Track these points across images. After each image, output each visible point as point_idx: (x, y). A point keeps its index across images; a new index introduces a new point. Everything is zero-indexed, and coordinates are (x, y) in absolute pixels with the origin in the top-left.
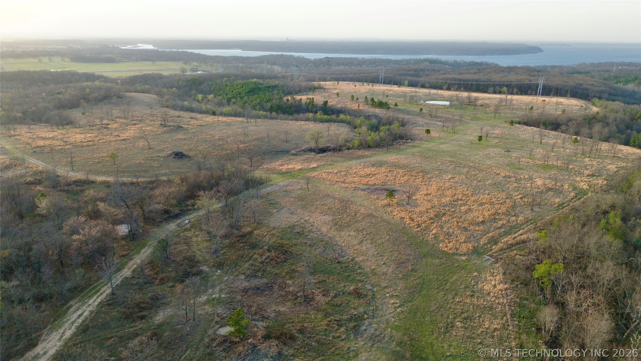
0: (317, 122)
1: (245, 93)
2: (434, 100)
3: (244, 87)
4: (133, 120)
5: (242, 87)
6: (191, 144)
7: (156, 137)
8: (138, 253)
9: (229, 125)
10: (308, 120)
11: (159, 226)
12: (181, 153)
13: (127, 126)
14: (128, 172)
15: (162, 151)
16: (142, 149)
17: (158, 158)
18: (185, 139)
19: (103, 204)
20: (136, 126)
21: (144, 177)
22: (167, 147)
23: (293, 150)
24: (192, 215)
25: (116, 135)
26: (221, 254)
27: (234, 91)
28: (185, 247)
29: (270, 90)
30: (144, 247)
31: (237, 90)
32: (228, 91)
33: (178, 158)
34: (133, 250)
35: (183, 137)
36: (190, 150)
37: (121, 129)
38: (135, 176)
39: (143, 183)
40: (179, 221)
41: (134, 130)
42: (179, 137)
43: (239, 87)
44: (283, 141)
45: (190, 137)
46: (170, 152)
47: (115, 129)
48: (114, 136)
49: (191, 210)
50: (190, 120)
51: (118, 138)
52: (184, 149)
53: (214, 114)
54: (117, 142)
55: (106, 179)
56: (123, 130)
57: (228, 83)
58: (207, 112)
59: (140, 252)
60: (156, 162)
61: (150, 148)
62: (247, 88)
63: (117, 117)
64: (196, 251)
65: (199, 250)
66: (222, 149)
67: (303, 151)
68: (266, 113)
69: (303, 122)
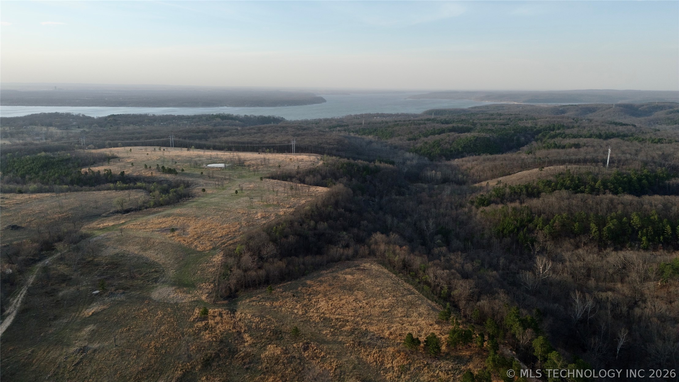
0: (118, 190)
2: (215, 163)
3: (35, 162)
10: (109, 189)
12: (16, 225)
23: (103, 213)
27: (26, 167)
32: (17, 167)
33: (15, 229)
36: (21, 223)
43: (29, 162)
44: (93, 208)
45: (14, 214)
46: (6, 226)
53: (20, 191)
57: (15, 158)
62: (38, 163)
66: (47, 220)
67: (111, 213)
68: (70, 186)
69: (106, 192)
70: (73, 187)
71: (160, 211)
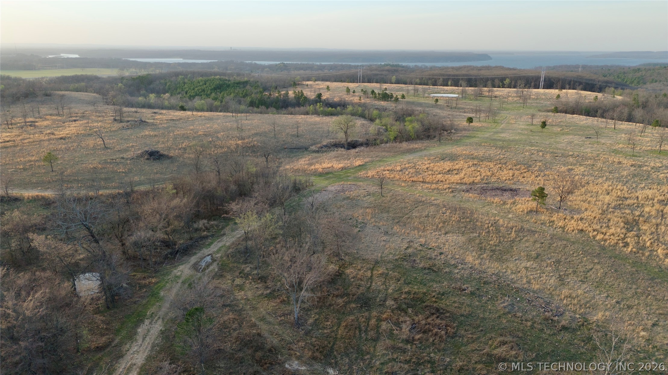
0: (321, 116)
1: (211, 90)
3: (208, 84)
4: (71, 117)
5: (205, 84)
6: (168, 141)
7: (112, 134)
8: (131, 337)
9: (210, 119)
10: (307, 113)
11: (158, 271)
12: (158, 152)
13: (64, 123)
14: (78, 181)
15: (126, 150)
16: (94, 148)
17: (123, 161)
18: (156, 136)
19: (43, 237)
20: (77, 122)
21: (106, 188)
22: (132, 146)
23: (312, 145)
24: (212, 246)
25: (50, 133)
26: (311, 325)
27: (196, 89)
28: (231, 316)
29: (241, 86)
30: (142, 321)
31: (199, 88)
32: (187, 89)
33: (154, 159)
34: (118, 331)
35: (152, 133)
36: (169, 149)
37: (55, 126)
38: (91, 187)
39: (108, 196)
40: (193, 260)
41: (75, 127)
42: (147, 133)
43: (201, 83)
44: (293, 136)
45: (163, 133)
46: (139, 152)
47: (45, 126)
48: (46, 134)
49: (206, 237)
50: (153, 115)
51: (52, 136)
52: (160, 147)
53: (183, 109)
54: (51, 142)
55: (40, 194)
56: (58, 127)
57: (186, 81)
58: (171, 108)
59: (136, 333)
60: (121, 166)
61: (107, 148)
62: (211, 85)
63: (47, 115)
64: (258, 323)
65: (263, 319)
66: (215, 147)
67: (326, 146)
68: (251, 108)
69: (303, 116)
70: (255, 109)
71: (421, 150)
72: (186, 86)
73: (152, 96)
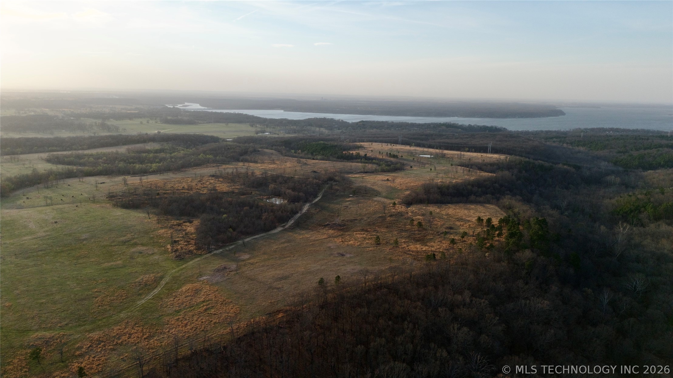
1: (320, 150)
2: (425, 155)
5: (317, 146)
6: (316, 169)
9: (325, 163)
10: (358, 162)
22: (308, 170)
27: (313, 149)
31: (314, 148)
35: (311, 167)
42: (309, 167)
43: (315, 146)
67: (358, 172)
68: (337, 159)
69: (356, 163)
70: (339, 160)
71: (384, 174)
72: (308, 147)
73: (293, 151)
